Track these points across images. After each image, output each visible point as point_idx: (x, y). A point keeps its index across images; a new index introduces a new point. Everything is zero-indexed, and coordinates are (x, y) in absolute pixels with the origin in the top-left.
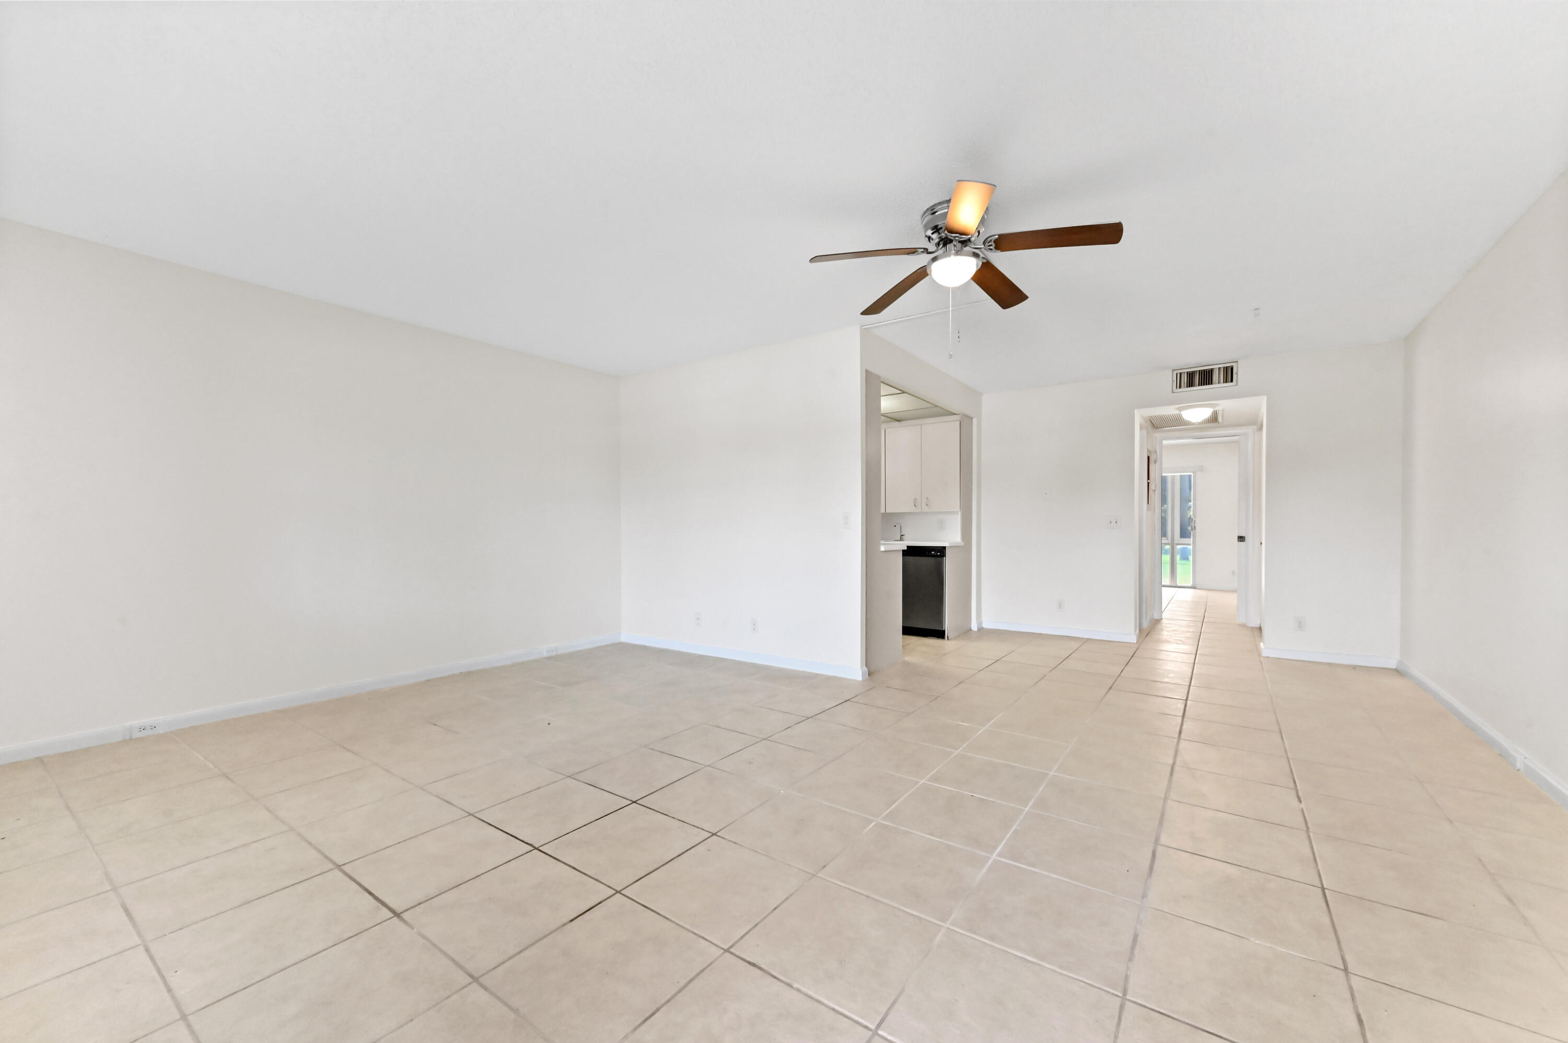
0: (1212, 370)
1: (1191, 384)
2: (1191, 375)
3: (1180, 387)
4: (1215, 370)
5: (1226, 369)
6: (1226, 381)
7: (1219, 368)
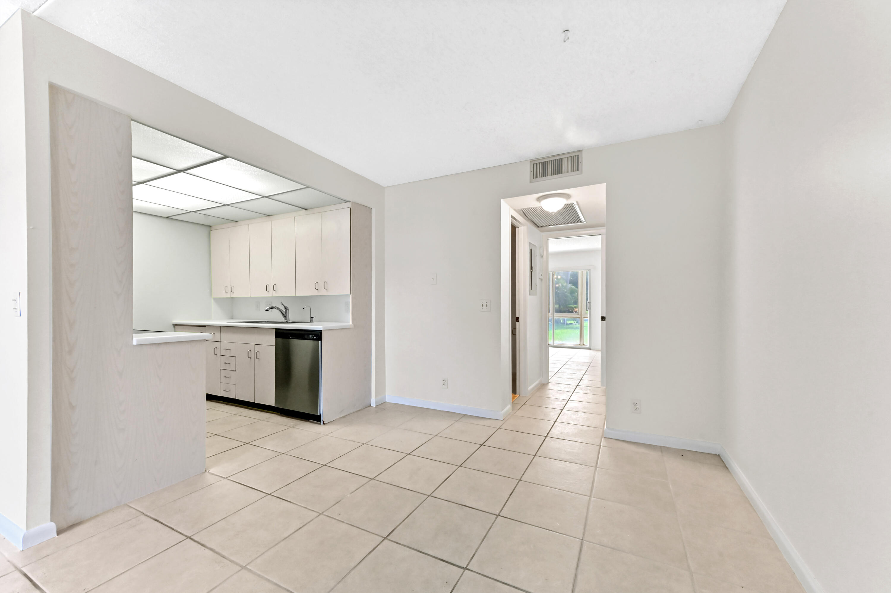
0: (562, 159)
1: (545, 174)
2: (545, 164)
3: (536, 178)
4: (564, 159)
5: (573, 157)
6: (573, 170)
7: (567, 158)
